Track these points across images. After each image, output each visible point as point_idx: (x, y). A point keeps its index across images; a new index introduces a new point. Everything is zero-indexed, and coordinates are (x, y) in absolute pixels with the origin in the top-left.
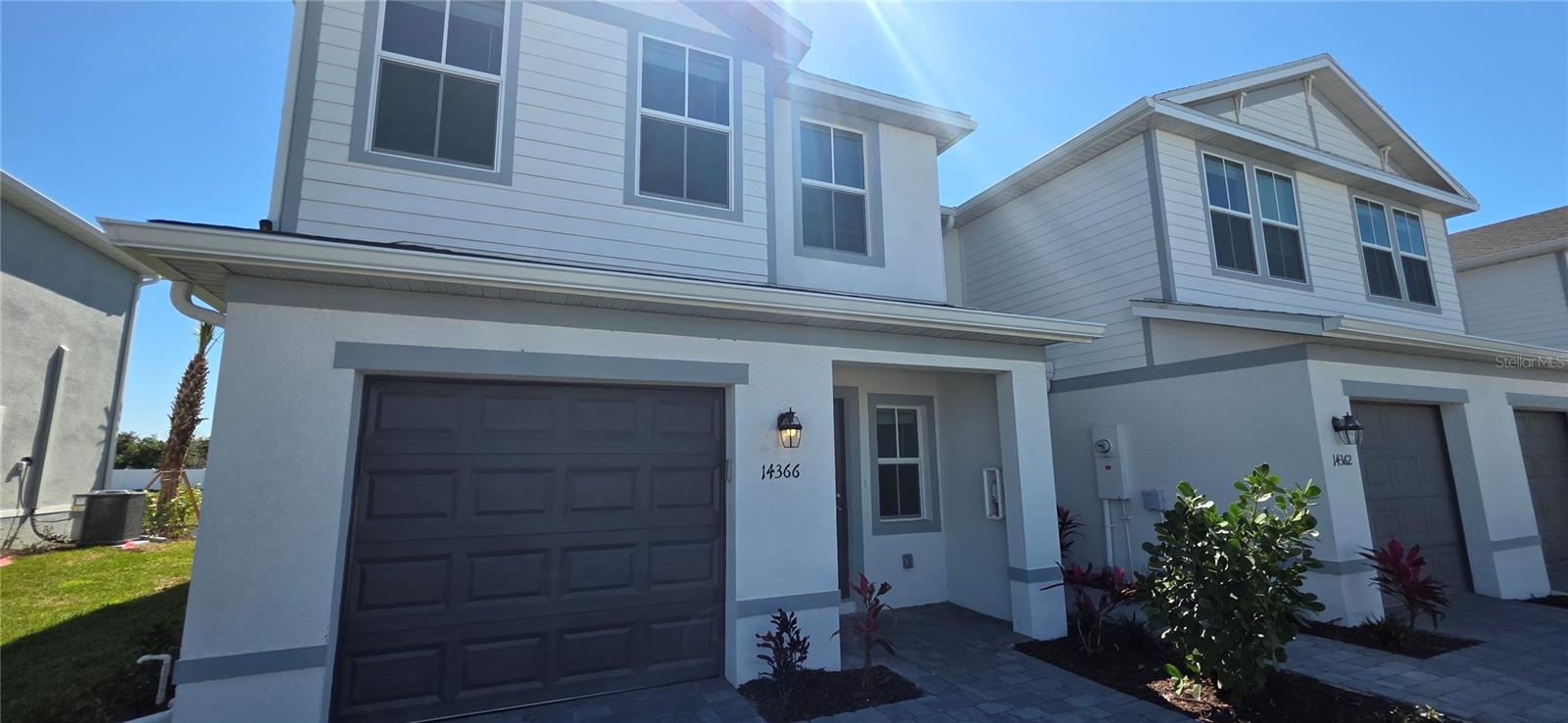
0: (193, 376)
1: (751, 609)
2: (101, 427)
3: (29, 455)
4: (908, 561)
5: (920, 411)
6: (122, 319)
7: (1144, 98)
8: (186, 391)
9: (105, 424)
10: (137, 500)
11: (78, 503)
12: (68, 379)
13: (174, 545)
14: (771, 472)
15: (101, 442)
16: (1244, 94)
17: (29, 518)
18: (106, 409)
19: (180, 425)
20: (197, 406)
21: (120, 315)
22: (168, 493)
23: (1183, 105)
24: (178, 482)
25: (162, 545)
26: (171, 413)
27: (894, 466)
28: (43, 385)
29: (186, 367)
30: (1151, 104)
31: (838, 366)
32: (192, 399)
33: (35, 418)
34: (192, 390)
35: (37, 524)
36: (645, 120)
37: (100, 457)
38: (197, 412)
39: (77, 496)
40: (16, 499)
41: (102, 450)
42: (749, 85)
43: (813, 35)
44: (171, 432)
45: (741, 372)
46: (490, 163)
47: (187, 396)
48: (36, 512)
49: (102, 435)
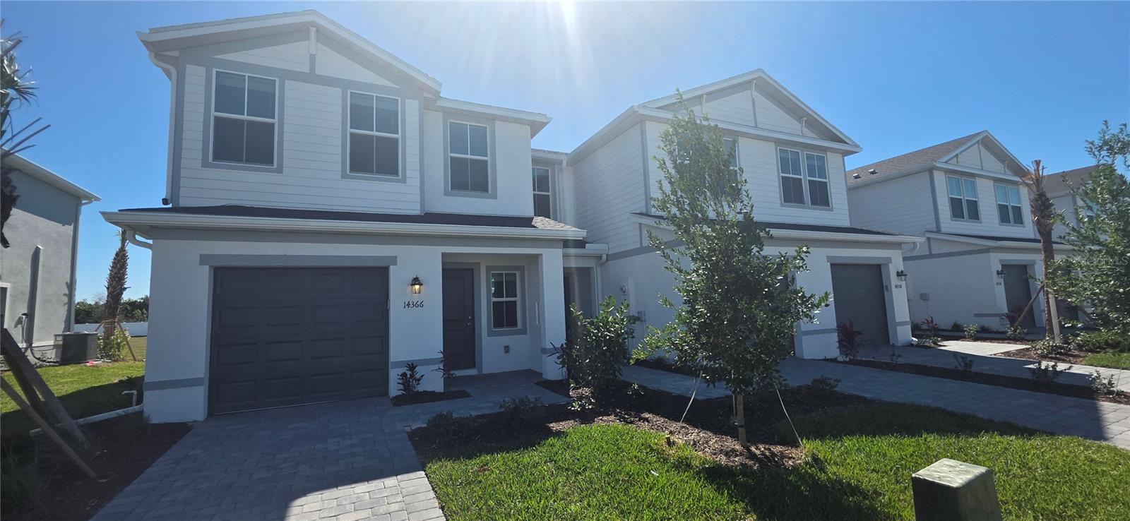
0: (119, 261)
1: (399, 364)
2: (65, 295)
3: (26, 312)
4: (507, 349)
5: (518, 274)
6: (72, 227)
7: (632, 107)
8: (115, 271)
9: (67, 292)
10: (93, 337)
11: (58, 339)
12: (43, 266)
13: (117, 364)
14: (408, 305)
15: (66, 304)
16: (705, 96)
17: (29, 349)
18: (67, 283)
19: (113, 292)
20: (123, 279)
21: (71, 225)
22: (109, 332)
23: (657, 108)
24: (115, 327)
25: (110, 364)
26: (106, 284)
27: (502, 302)
28: (30, 271)
29: (113, 255)
30: (637, 110)
31: (443, 255)
32: (119, 275)
33: (28, 291)
34: (119, 270)
35: (34, 352)
36: (352, 134)
37: (66, 313)
38: (123, 284)
39: (56, 336)
40: (21, 337)
41: (66, 308)
42: (410, 111)
43: (443, 85)
44: (108, 296)
45: (394, 260)
46: (271, 163)
47: (116, 273)
48: (33, 345)
49: (66, 300)
